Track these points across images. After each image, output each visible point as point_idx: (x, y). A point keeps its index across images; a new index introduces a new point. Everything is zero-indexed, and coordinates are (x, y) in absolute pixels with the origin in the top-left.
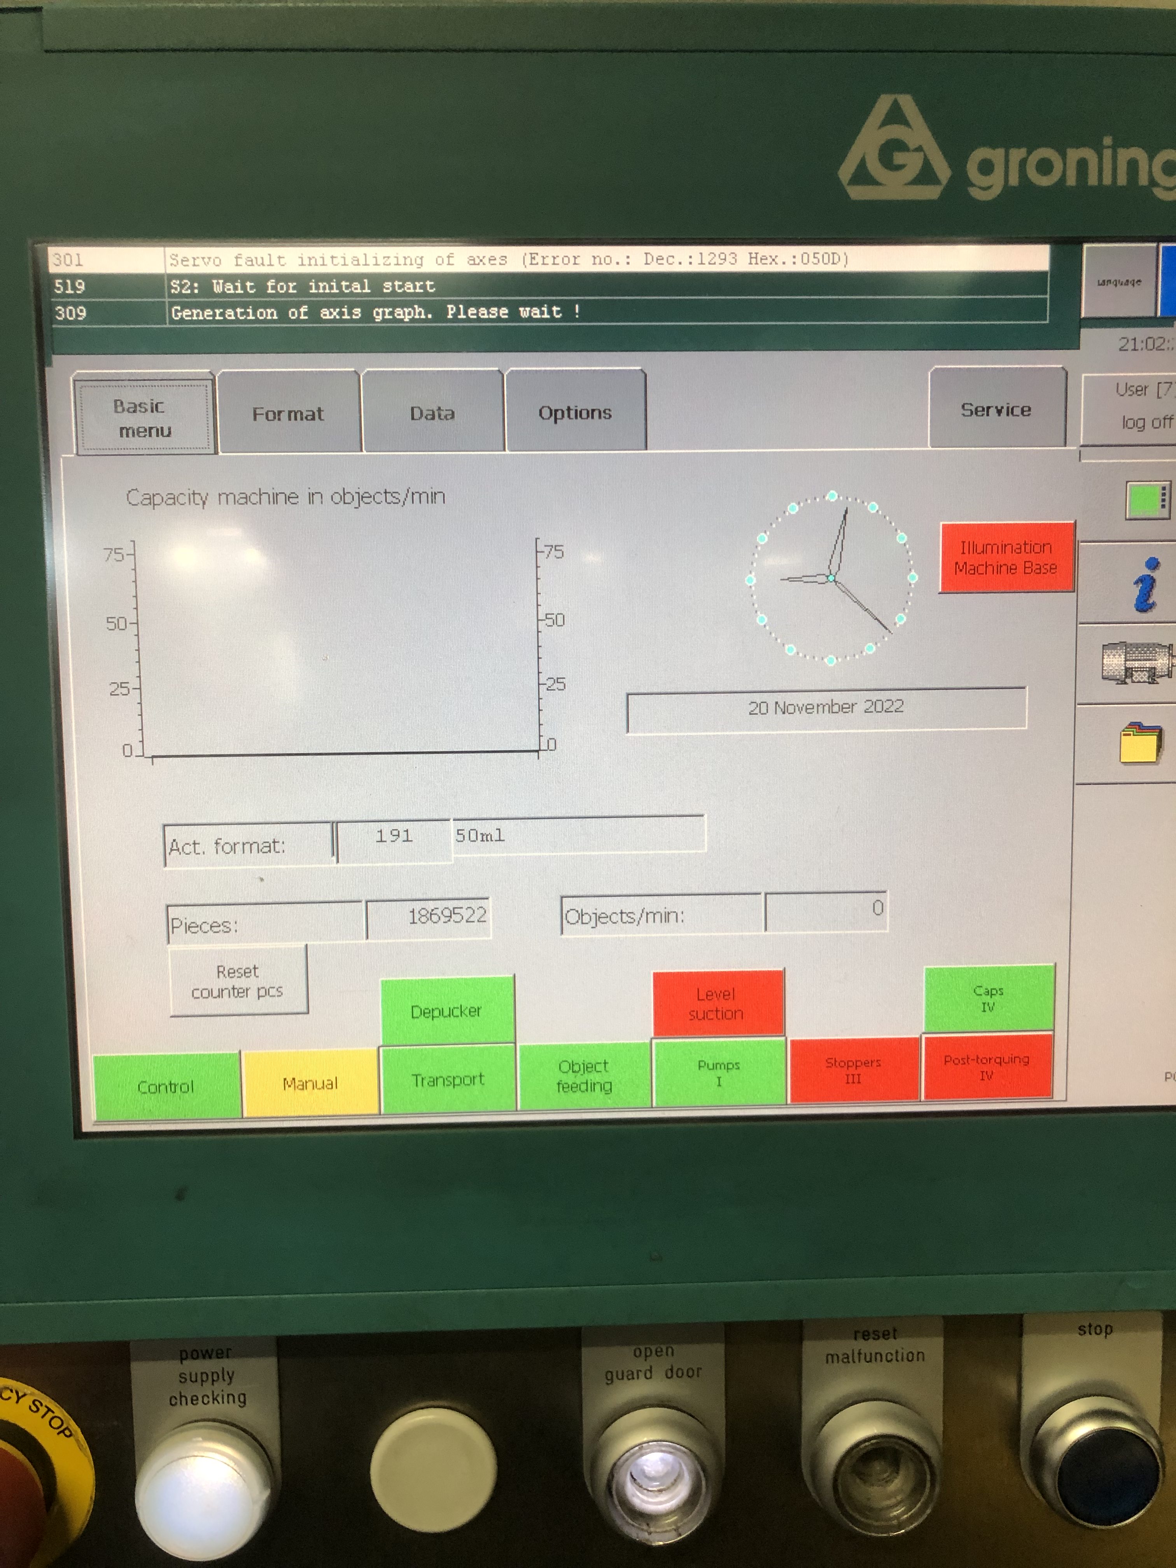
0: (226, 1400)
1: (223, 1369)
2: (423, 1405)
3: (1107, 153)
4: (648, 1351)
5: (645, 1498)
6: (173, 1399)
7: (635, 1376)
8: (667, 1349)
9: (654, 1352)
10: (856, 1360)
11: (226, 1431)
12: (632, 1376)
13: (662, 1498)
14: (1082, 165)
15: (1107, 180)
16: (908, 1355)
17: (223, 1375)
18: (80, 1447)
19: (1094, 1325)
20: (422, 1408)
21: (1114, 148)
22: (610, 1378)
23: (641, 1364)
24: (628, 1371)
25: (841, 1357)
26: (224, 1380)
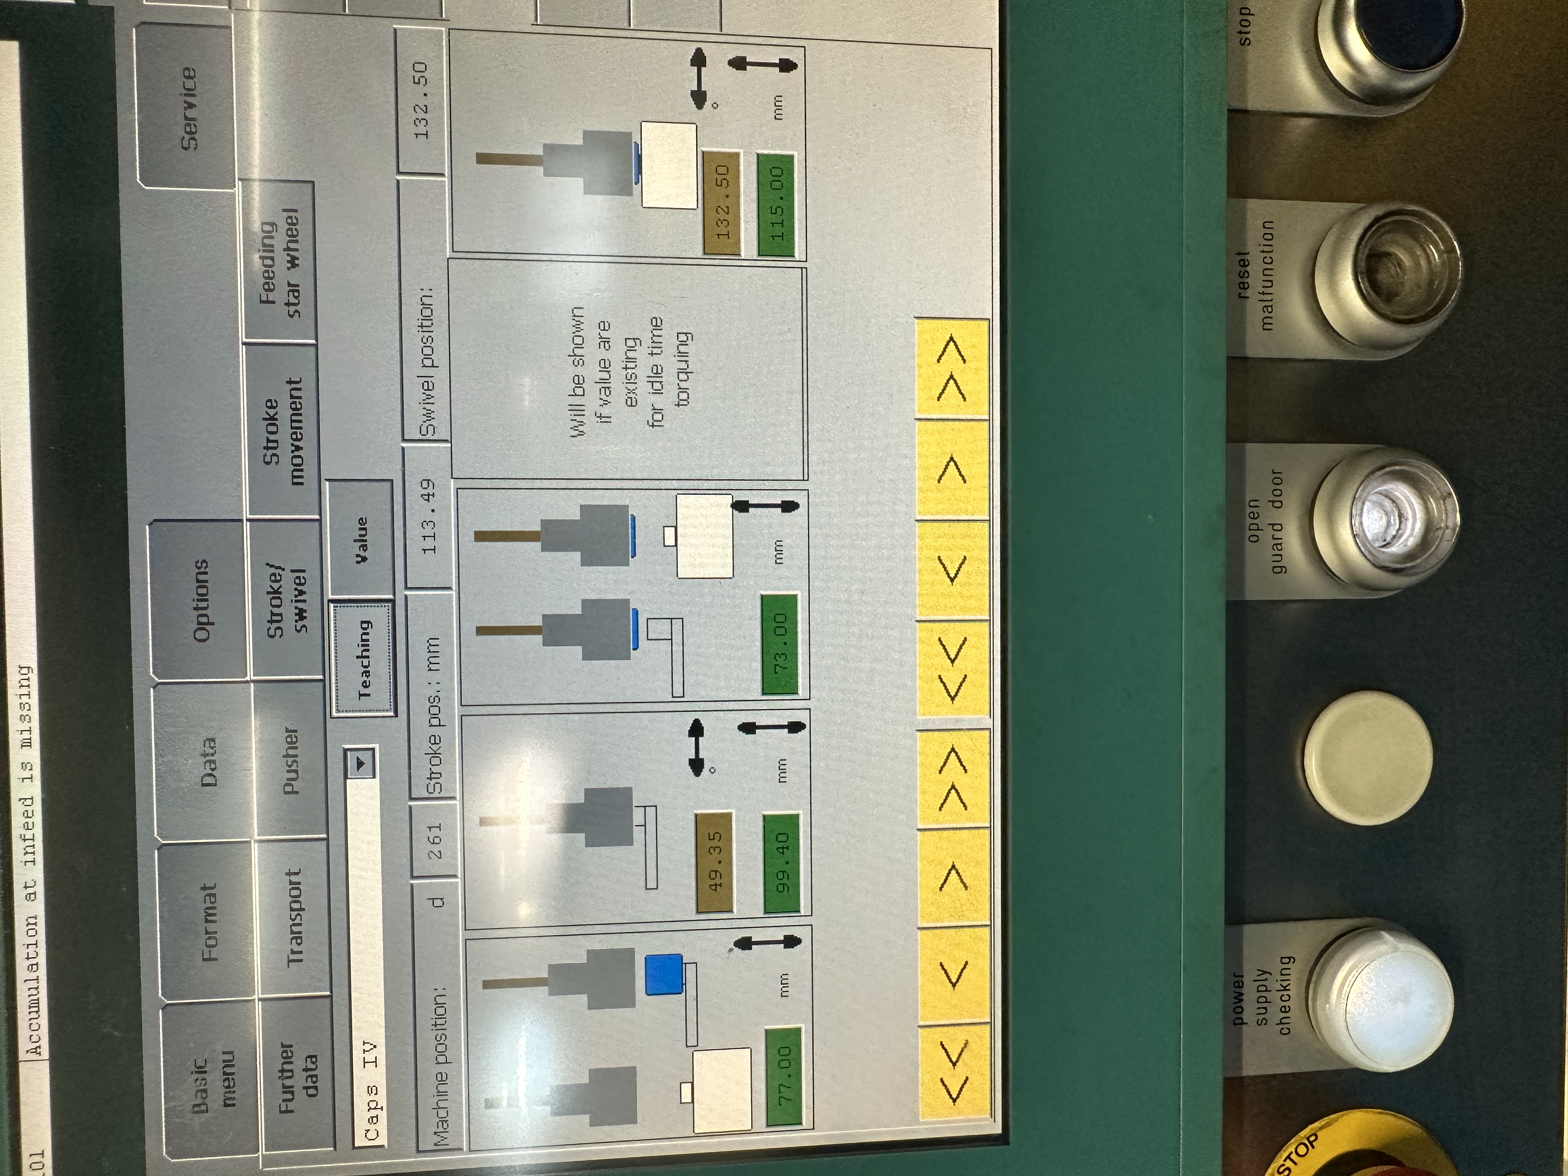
0: (1287, 977)
1: (1254, 981)
4: (1253, 527)
5: (1408, 532)
6: (1284, 1031)
7: (1278, 542)
8: (1251, 506)
9: (1254, 521)
10: (1270, 297)
11: (1320, 976)
12: (1278, 545)
13: (1408, 512)
16: (1265, 240)
17: (1260, 980)
18: (1329, 1124)
19: (1240, 28)
20: (1304, 773)
22: (1280, 569)
23: (1267, 534)
24: (1273, 550)
25: (1267, 315)
26: (1266, 980)
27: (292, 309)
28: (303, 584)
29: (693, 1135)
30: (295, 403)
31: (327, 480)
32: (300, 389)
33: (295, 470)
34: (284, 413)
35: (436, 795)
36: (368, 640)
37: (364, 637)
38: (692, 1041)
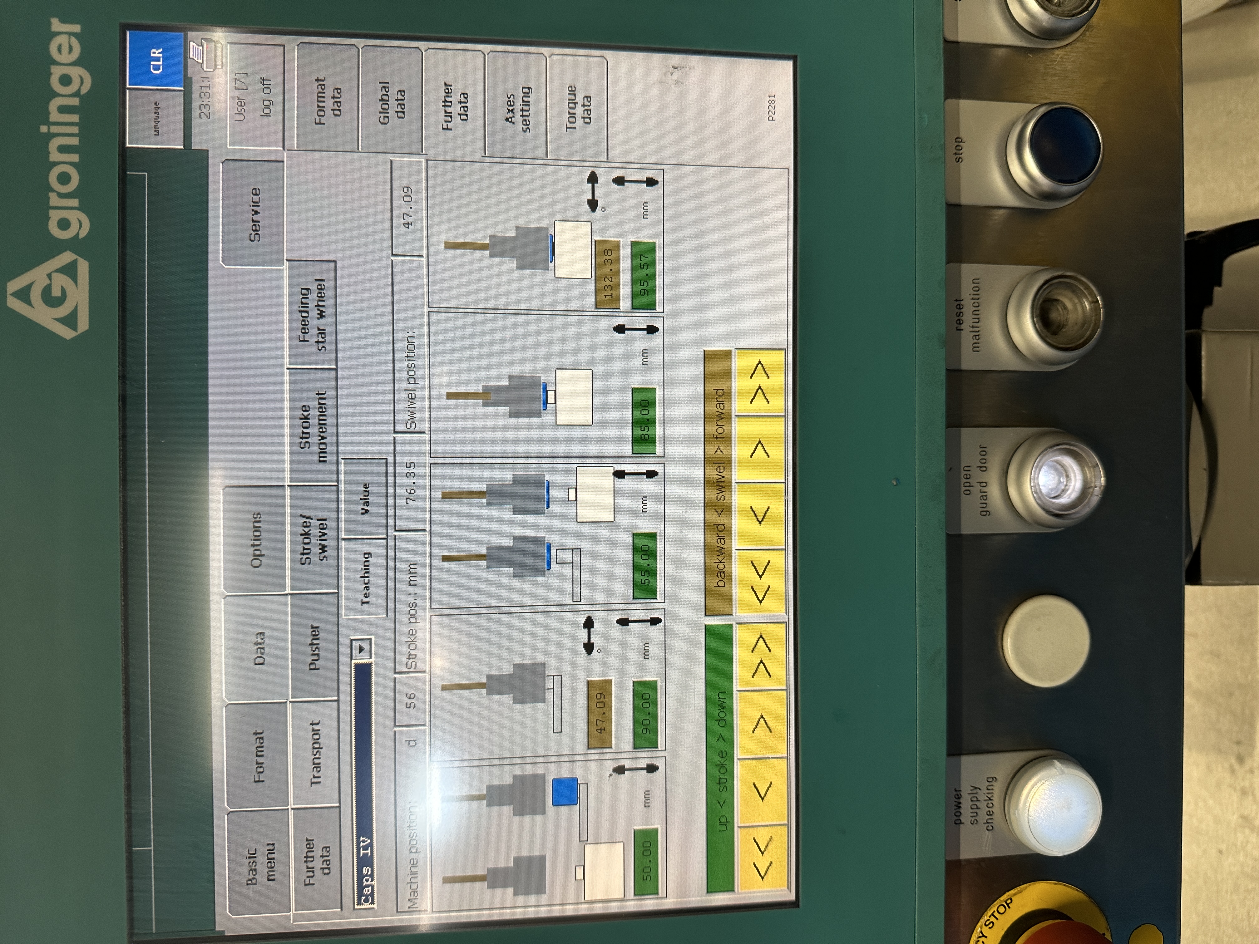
0: (991, 791)
1: (969, 794)
2: (1000, 650)
3: (54, 129)
4: (967, 484)
5: (1071, 488)
6: (989, 829)
7: (985, 494)
8: (965, 470)
9: (967, 480)
10: (977, 329)
11: (1012, 791)
12: (984, 496)
13: (1072, 475)
14: (62, 149)
15: (75, 130)
16: (974, 291)
17: (973, 793)
18: (1020, 892)
19: (955, 151)
20: (1003, 650)
21: (49, 124)
22: (986, 512)
23: (976, 489)
24: (981, 500)
25: (976, 341)
26: (977, 793)
27: (320, 345)
28: (324, 529)
29: (583, 901)
30: (321, 408)
31: (343, 459)
32: (324, 399)
33: (321, 452)
34: (314, 415)
35: (411, 670)
36: (368, 566)
37: (366, 564)
38: (584, 838)
